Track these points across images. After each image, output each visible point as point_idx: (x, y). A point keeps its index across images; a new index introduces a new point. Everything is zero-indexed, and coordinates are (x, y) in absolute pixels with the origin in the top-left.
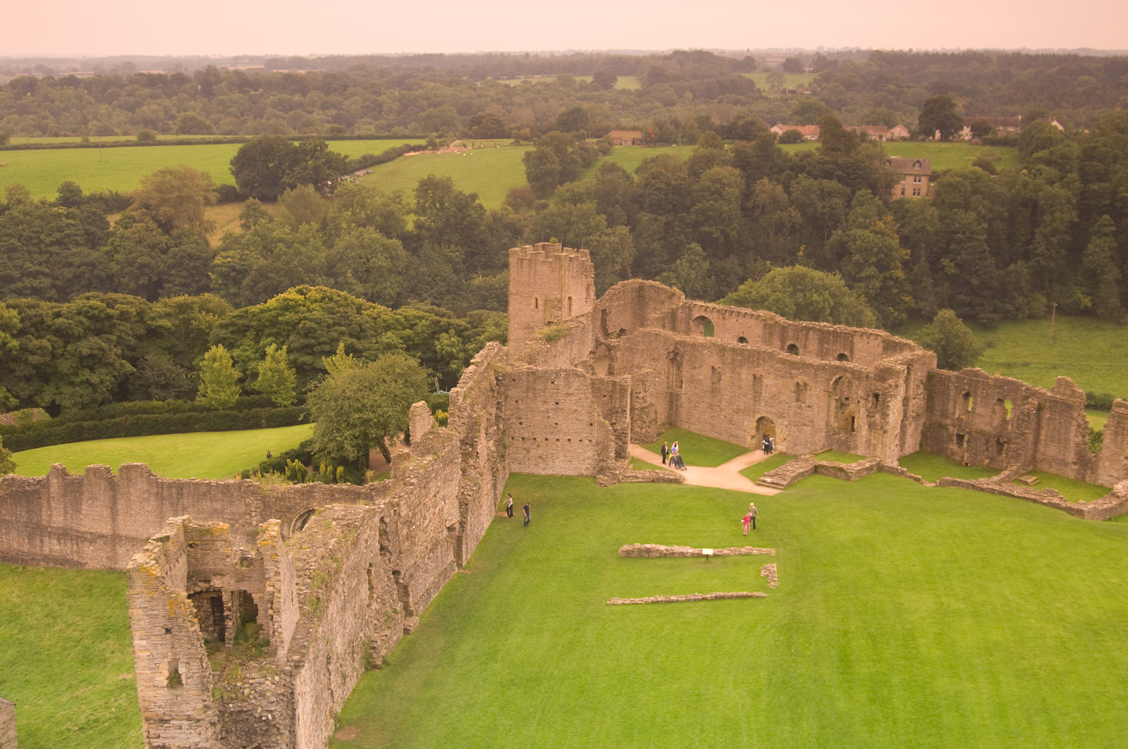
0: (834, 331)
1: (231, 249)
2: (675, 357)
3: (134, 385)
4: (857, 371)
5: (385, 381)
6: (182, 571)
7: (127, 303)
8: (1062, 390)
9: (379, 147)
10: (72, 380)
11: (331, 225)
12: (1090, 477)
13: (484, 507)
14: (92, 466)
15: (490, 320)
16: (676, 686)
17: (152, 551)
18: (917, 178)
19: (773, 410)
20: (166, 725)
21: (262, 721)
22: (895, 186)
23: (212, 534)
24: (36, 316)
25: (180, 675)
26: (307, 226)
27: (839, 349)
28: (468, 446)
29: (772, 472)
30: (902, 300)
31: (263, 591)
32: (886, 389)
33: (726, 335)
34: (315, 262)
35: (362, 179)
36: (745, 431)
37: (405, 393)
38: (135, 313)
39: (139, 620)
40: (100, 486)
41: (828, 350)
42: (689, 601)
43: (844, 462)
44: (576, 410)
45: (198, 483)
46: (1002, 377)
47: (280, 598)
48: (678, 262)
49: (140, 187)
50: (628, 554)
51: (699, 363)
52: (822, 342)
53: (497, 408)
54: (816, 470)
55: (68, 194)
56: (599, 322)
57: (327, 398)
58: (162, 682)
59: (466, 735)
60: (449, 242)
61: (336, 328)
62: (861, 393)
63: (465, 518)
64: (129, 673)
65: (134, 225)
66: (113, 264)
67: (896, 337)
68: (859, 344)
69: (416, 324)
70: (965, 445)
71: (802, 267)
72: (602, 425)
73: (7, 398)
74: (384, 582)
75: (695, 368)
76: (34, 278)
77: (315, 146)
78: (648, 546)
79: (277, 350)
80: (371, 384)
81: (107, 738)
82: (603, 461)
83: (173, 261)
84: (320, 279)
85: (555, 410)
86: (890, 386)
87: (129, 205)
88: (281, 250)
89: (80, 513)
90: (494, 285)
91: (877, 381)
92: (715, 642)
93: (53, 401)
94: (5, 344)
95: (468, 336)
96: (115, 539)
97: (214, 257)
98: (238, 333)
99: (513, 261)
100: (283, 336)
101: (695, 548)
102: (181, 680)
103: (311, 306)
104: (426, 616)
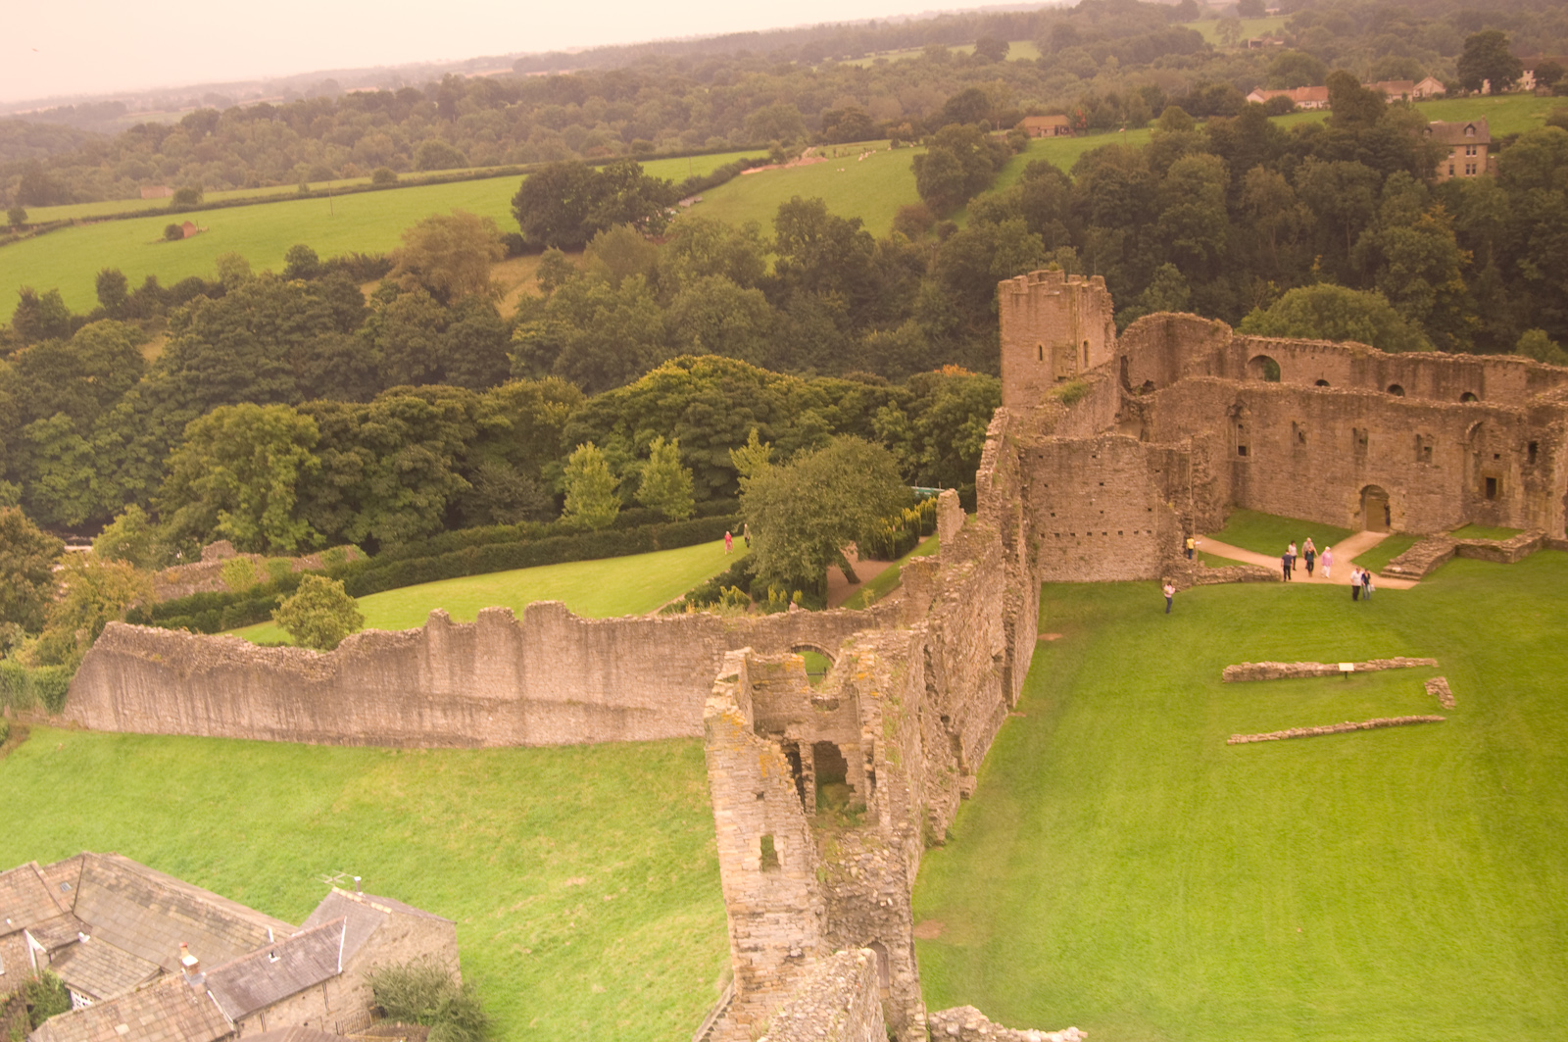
0: (1455, 363)
1: (532, 319)
2: (1236, 415)
3: (468, 507)
4: (1504, 412)
5: (846, 472)
7: (452, 397)
9: (706, 166)
10: (391, 504)
11: (663, 277)
13: (1028, 628)
14: (486, 609)
15: (941, 384)
16: (1359, 842)
17: (722, 694)
18: (1470, 148)
19: (1384, 475)
20: (758, 920)
21: (880, 908)
22: (1441, 163)
23: (784, 671)
24: (337, 422)
25: (776, 853)
26: (631, 280)
27: (1463, 386)
29: (1400, 558)
30: (1466, 322)
31: (856, 742)
32: (1547, 434)
33: (1297, 377)
34: (649, 328)
35: (690, 211)
36: (1345, 506)
37: (874, 486)
38: (462, 410)
39: (721, 785)
40: (499, 635)
41: (1446, 389)
42: (1339, 732)
43: (1496, 538)
44: (1128, 492)
45: (636, 622)
48: (1147, 291)
49: (402, 245)
50: (1236, 677)
51: (1273, 418)
52: (1437, 378)
53: (1024, 496)
54: (1458, 551)
55: (299, 263)
56: (1120, 374)
58: (753, 863)
59: (1091, 922)
60: (828, 287)
61: (738, 410)
63: (1011, 642)
65: (399, 296)
66: (374, 351)
67: (1545, 364)
68: (1492, 377)
69: (841, 397)
71: (1327, 285)
72: (1165, 510)
73: (310, 535)
74: (934, 731)
75: (1268, 425)
76: (272, 378)
77: (626, 171)
78: (1262, 665)
79: (665, 444)
81: (575, 961)
82: (1168, 558)
85: (1100, 494)
86: (1552, 430)
87: (390, 268)
88: (602, 314)
89: (473, 674)
90: (894, 342)
91: (1534, 424)
92: (1393, 783)
93: (369, 535)
94: (301, 462)
95: (914, 409)
96: (523, 705)
97: (510, 332)
98: (601, 426)
99: (1003, 297)
100: (665, 426)
101: (1325, 663)
102: (777, 859)
103: (700, 383)
104: (983, 774)
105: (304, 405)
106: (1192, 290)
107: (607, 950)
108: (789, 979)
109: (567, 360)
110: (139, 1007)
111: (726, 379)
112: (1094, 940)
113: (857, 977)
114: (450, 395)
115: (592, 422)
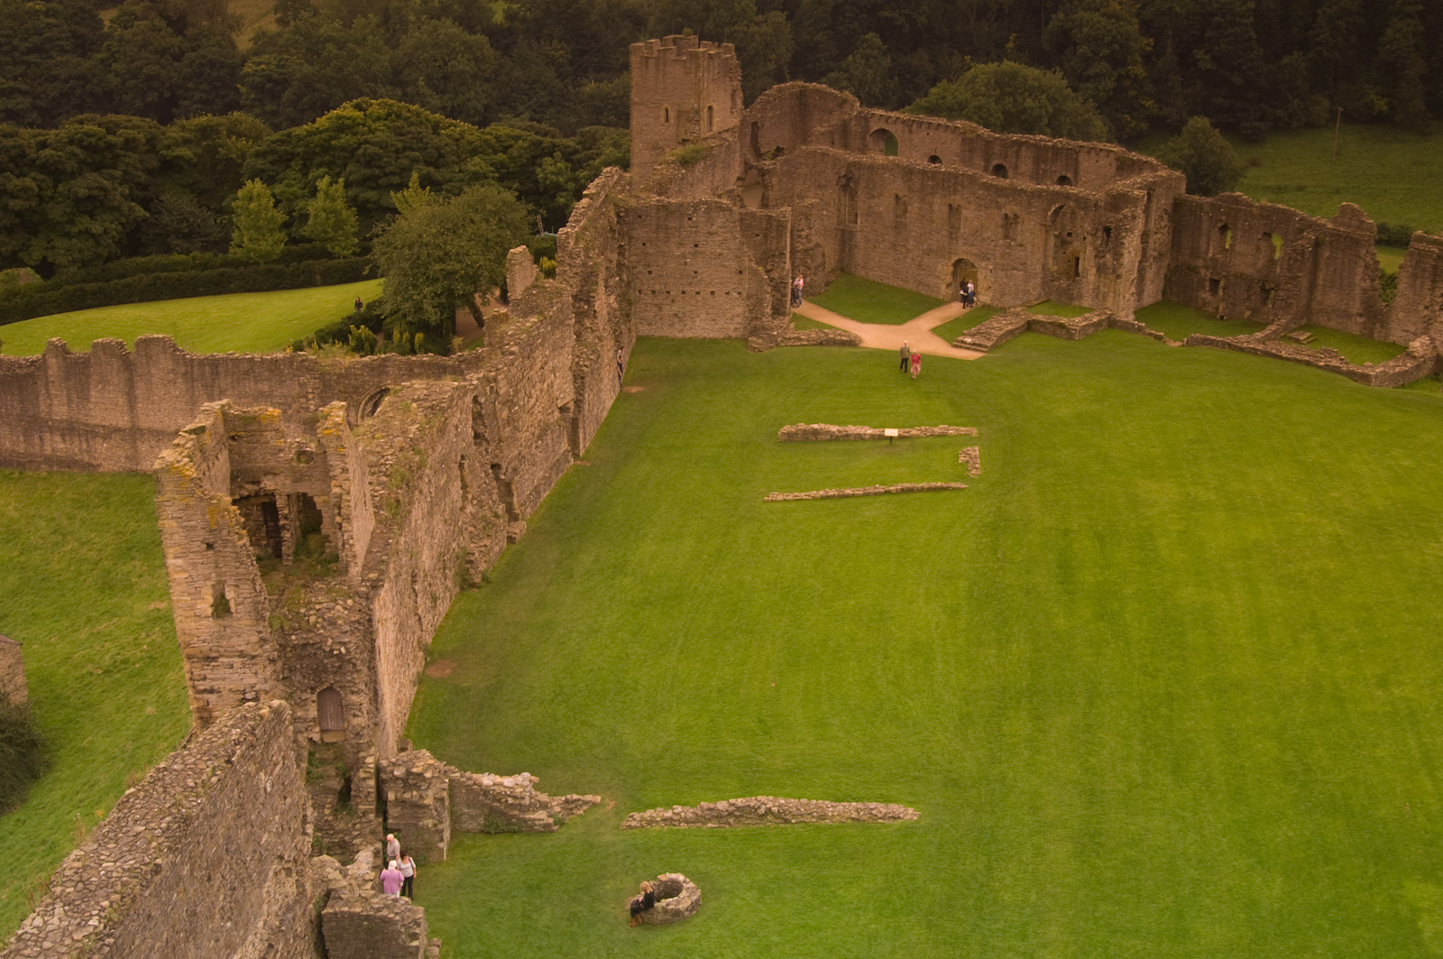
0: (1053, 147)
1: (265, 53)
2: (848, 183)
3: (148, 235)
4: (1082, 197)
5: (473, 222)
6: (224, 470)
7: (134, 127)
8: (1346, 220)
10: (67, 230)
11: (395, 18)
12: (1379, 332)
13: (605, 381)
14: (100, 340)
15: (606, 138)
16: (853, 602)
17: (183, 446)
19: (974, 250)
20: (212, 664)
21: (333, 656)
23: (259, 423)
24: (14, 147)
25: (228, 601)
26: (363, 19)
27: (1060, 170)
28: (582, 303)
29: (973, 330)
30: (1142, 105)
31: (327, 494)
32: (1120, 221)
33: (912, 155)
34: (376, 67)
36: (938, 277)
37: (499, 236)
38: (144, 141)
39: (172, 534)
40: (112, 365)
41: (1045, 171)
42: (867, 495)
43: (1066, 316)
44: (720, 254)
45: (237, 359)
46: (1269, 204)
47: (349, 501)
48: (850, 58)
50: (790, 437)
51: (878, 190)
52: (1037, 161)
53: (619, 254)
54: (1030, 326)
56: (748, 139)
57: (399, 244)
58: (205, 610)
59: (590, 668)
60: (551, 37)
61: (407, 153)
62: (1087, 227)
63: (581, 395)
64: (163, 601)
65: (136, 23)
66: (110, 76)
67: (1134, 153)
68: (1086, 163)
69: (511, 146)
70: (1221, 293)
71: (1012, 64)
72: (754, 273)
74: (480, 479)
75: (874, 197)
76: (9, 98)
78: (816, 426)
79: (331, 184)
80: (455, 225)
81: (140, 682)
82: (756, 319)
83: (189, 70)
84: (383, 90)
85: (695, 254)
86: (1126, 217)
88: (331, 52)
89: (88, 402)
91: (1109, 210)
92: (902, 547)
93: (45, 258)
95: (579, 161)
96: (134, 433)
97: (243, 64)
98: (274, 166)
99: (634, 60)
100: (338, 166)
101: (875, 428)
102: (229, 607)
103: (374, 126)
104: (535, 520)
106: (893, 60)
107: (171, 673)
112: (587, 685)
113: (254, 729)
114: (134, 125)
115: (270, 158)
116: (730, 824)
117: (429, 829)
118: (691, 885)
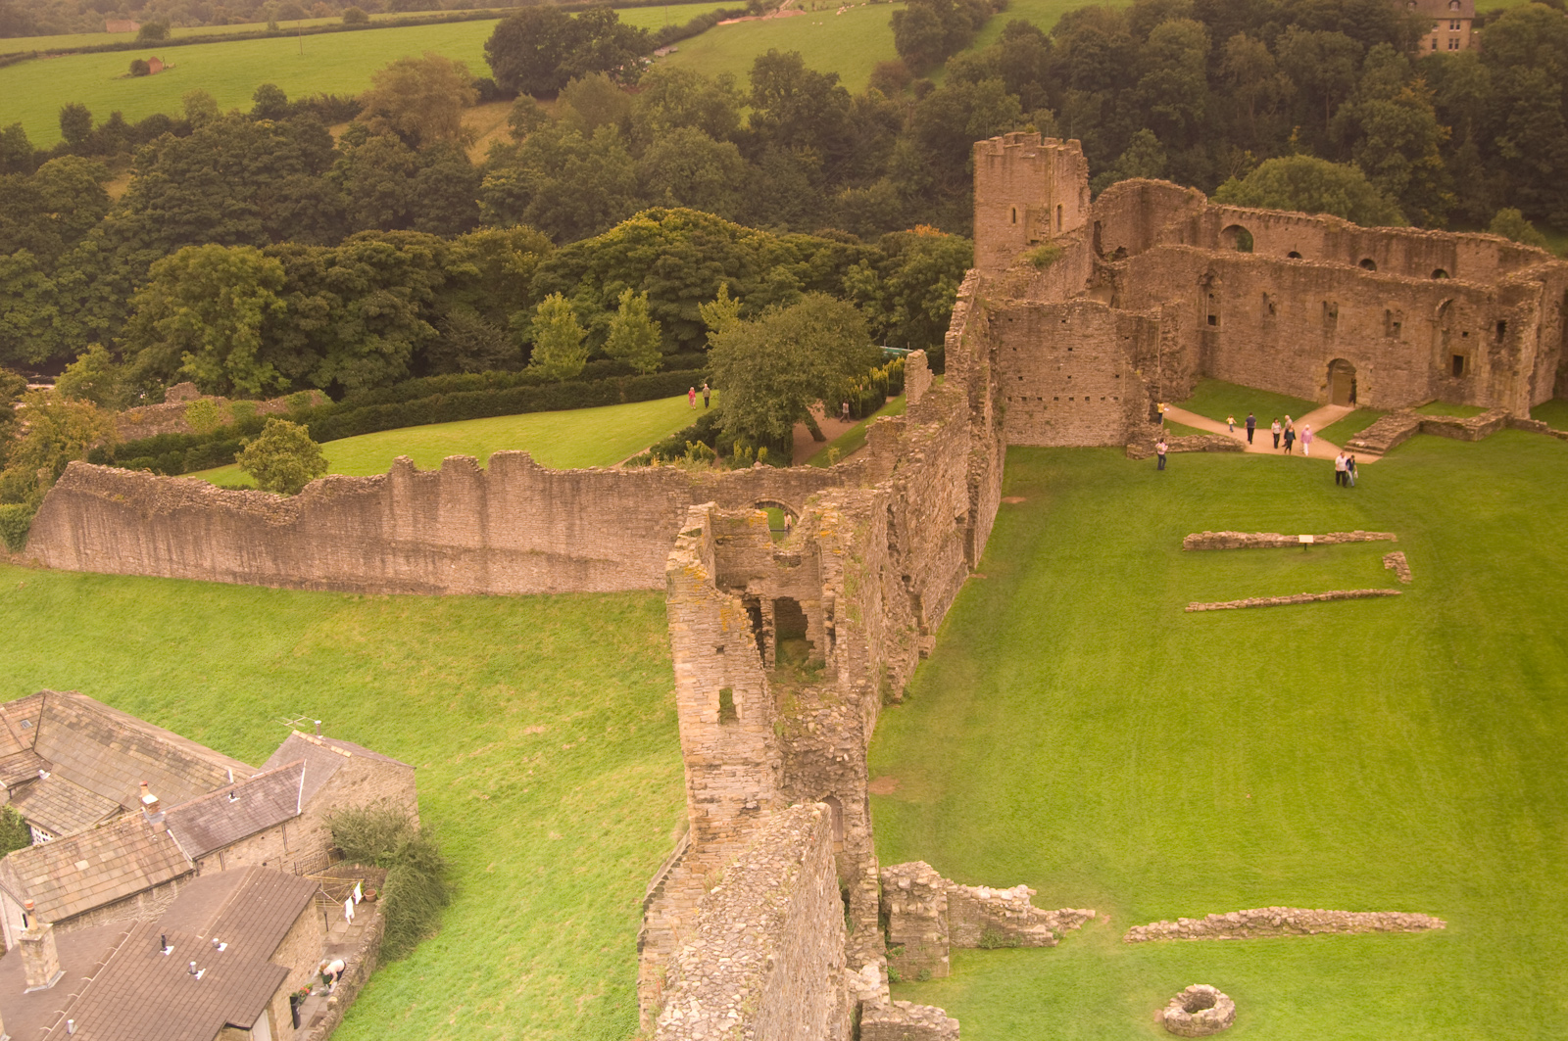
0: (1428, 239)
1: (503, 166)
2: (1207, 284)
3: (435, 354)
4: (1474, 290)
5: (815, 330)
7: (420, 243)
9: (682, 16)
10: (357, 350)
11: (636, 127)
13: (992, 491)
14: (451, 457)
16: (1310, 712)
17: (688, 548)
18: (1454, 23)
19: (1352, 349)
20: (715, 772)
21: (836, 763)
22: (1425, 37)
23: (747, 526)
24: (304, 265)
25: (735, 707)
26: (604, 129)
27: (1434, 262)
28: (970, 409)
29: (1364, 432)
30: (1441, 199)
31: (816, 598)
32: (1516, 314)
33: (1270, 250)
34: (621, 178)
35: (665, 61)
36: (1311, 379)
37: (842, 345)
38: (431, 256)
39: (681, 638)
40: (463, 483)
41: (1418, 265)
42: (1296, 603)
43: (1460, 416)
44: (1096, 358)
45: (601, 474)
47: (843, 604)
48: (1123, 157)
49: (371, 88)
50: (1196, 546)
51: (1244, 289)
52: (1410, 254)
53: (992, 359)
54: (1422, 428)
55: (268, 102)
56: (1093, 239)
58: (711, 716)
59: (1044, 782)
60: (802, 142)
61: (708, 264)
63: (975, 505)
65: (368, 139)
66: (342, 195)
67: (1518, 243)
68: (1464, 255)
69: (812, 254)
71: (1304, 157)
72: (1132, 377)
73: (275, 378)
74: (895, 591)
75: (1239, 296)
76: (239, 219)
77: (601, 18)
78: (1223, 534)
79: (634, 296)
82: (1134, 425)
83: (424, 186)
84: (629, 202)
85: (1068, 359)
86: (1522, 310)
87: (359, 111)
88: (574, 164)
89: (436, 521)
90: (867, 200)
91: (1503, 303)
92: (1347, 655)
93: (335, 380)
94: (267, 305)
95: (885, 268)
96: (486, 553)
97: (480, 178)
98: (570, 277)
99: (979, 158)
100: (634, 279)
101: (1285, 534)
102: (735, 713)
103: (671, 236)
104: (942, 634)
105: (270, 247)
106: (1168, 158)
107: (565, 798)
108: (744, 831)
109: (537, 209)
110: (99, 844)
111: (698, 233)
112: (1046, 800)
113: (811, 831)
114: (418, 241)
115: (561, 272)
116: (1243, 936)
117: (933, 943)
118: (1223, 996)
